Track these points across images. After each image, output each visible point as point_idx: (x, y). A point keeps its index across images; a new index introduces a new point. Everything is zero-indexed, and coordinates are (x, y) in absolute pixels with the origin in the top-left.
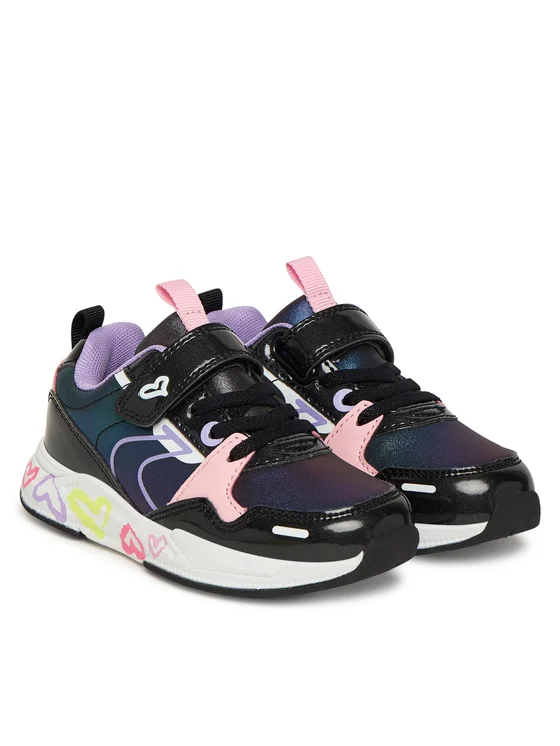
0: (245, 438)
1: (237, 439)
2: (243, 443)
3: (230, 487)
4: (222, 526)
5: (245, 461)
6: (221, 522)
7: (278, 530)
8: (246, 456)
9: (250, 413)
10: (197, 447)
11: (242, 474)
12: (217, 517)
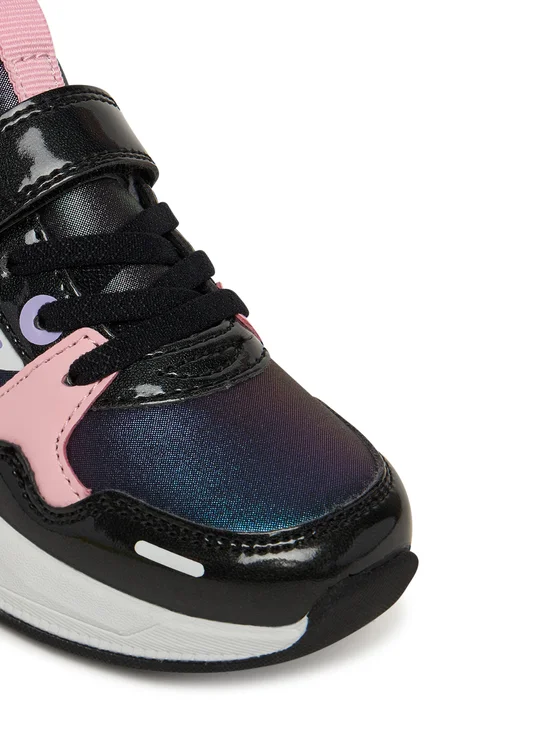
0: (102, 340)
1: (87, 340)
2: (99, 351)
3: (64, 437)
4: (39, 508)
5: (98, 388)
6: (41, 501)
7: (143, 548)
8: (99, 378)
9: (120, 283)
10: (11, 340)
11: (89, 413)
12: (35, 490)
